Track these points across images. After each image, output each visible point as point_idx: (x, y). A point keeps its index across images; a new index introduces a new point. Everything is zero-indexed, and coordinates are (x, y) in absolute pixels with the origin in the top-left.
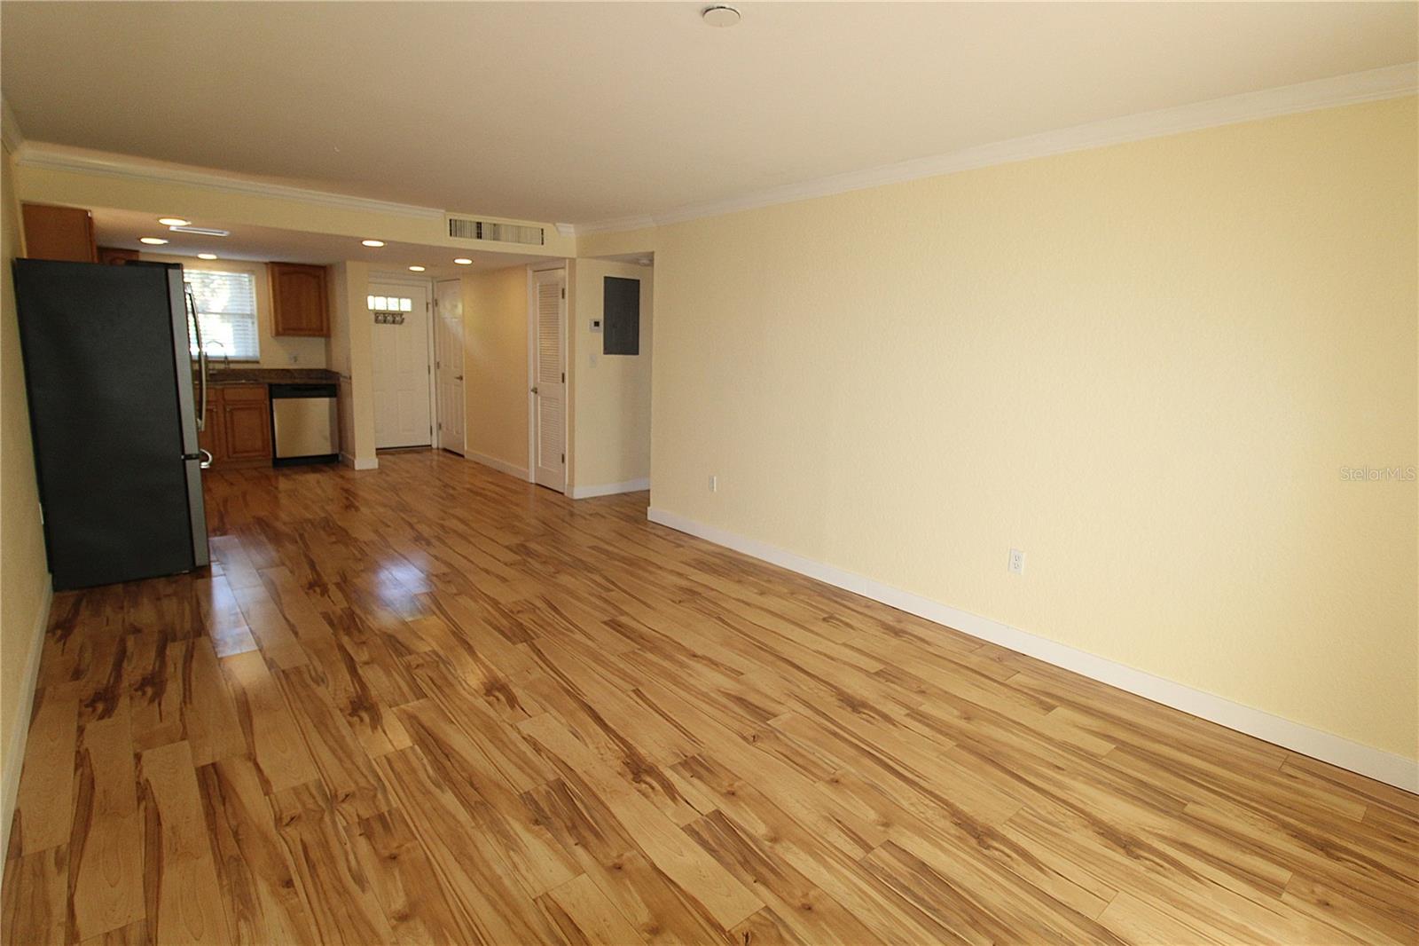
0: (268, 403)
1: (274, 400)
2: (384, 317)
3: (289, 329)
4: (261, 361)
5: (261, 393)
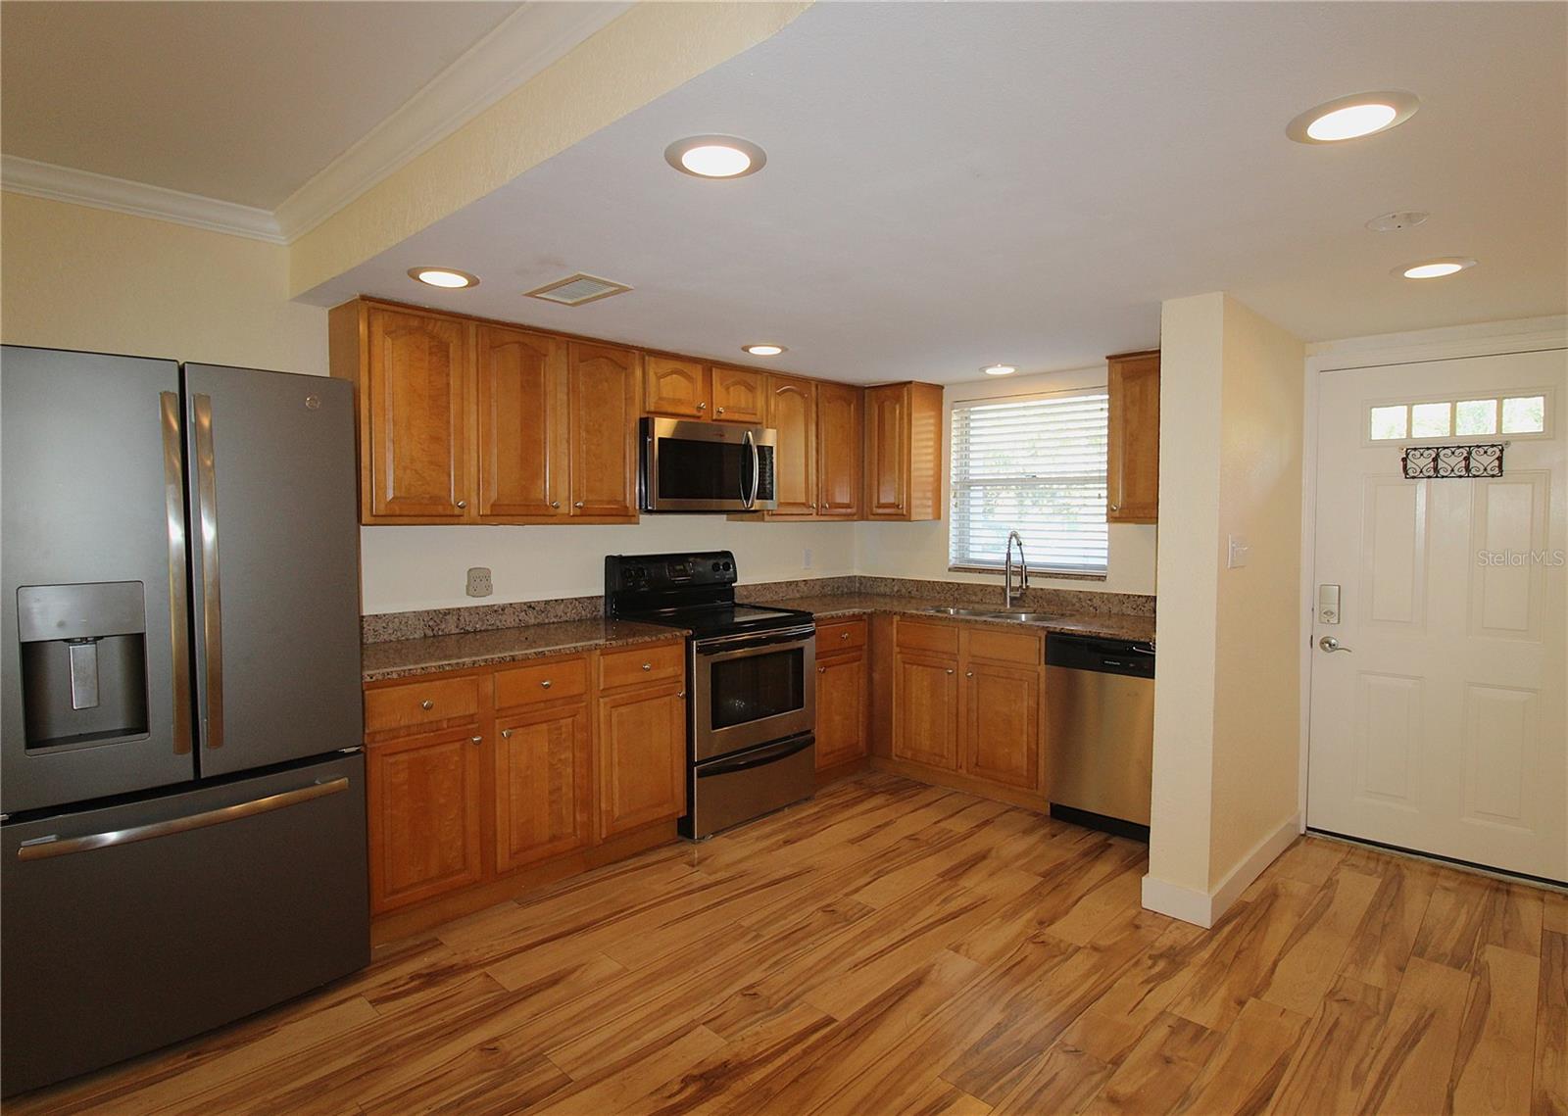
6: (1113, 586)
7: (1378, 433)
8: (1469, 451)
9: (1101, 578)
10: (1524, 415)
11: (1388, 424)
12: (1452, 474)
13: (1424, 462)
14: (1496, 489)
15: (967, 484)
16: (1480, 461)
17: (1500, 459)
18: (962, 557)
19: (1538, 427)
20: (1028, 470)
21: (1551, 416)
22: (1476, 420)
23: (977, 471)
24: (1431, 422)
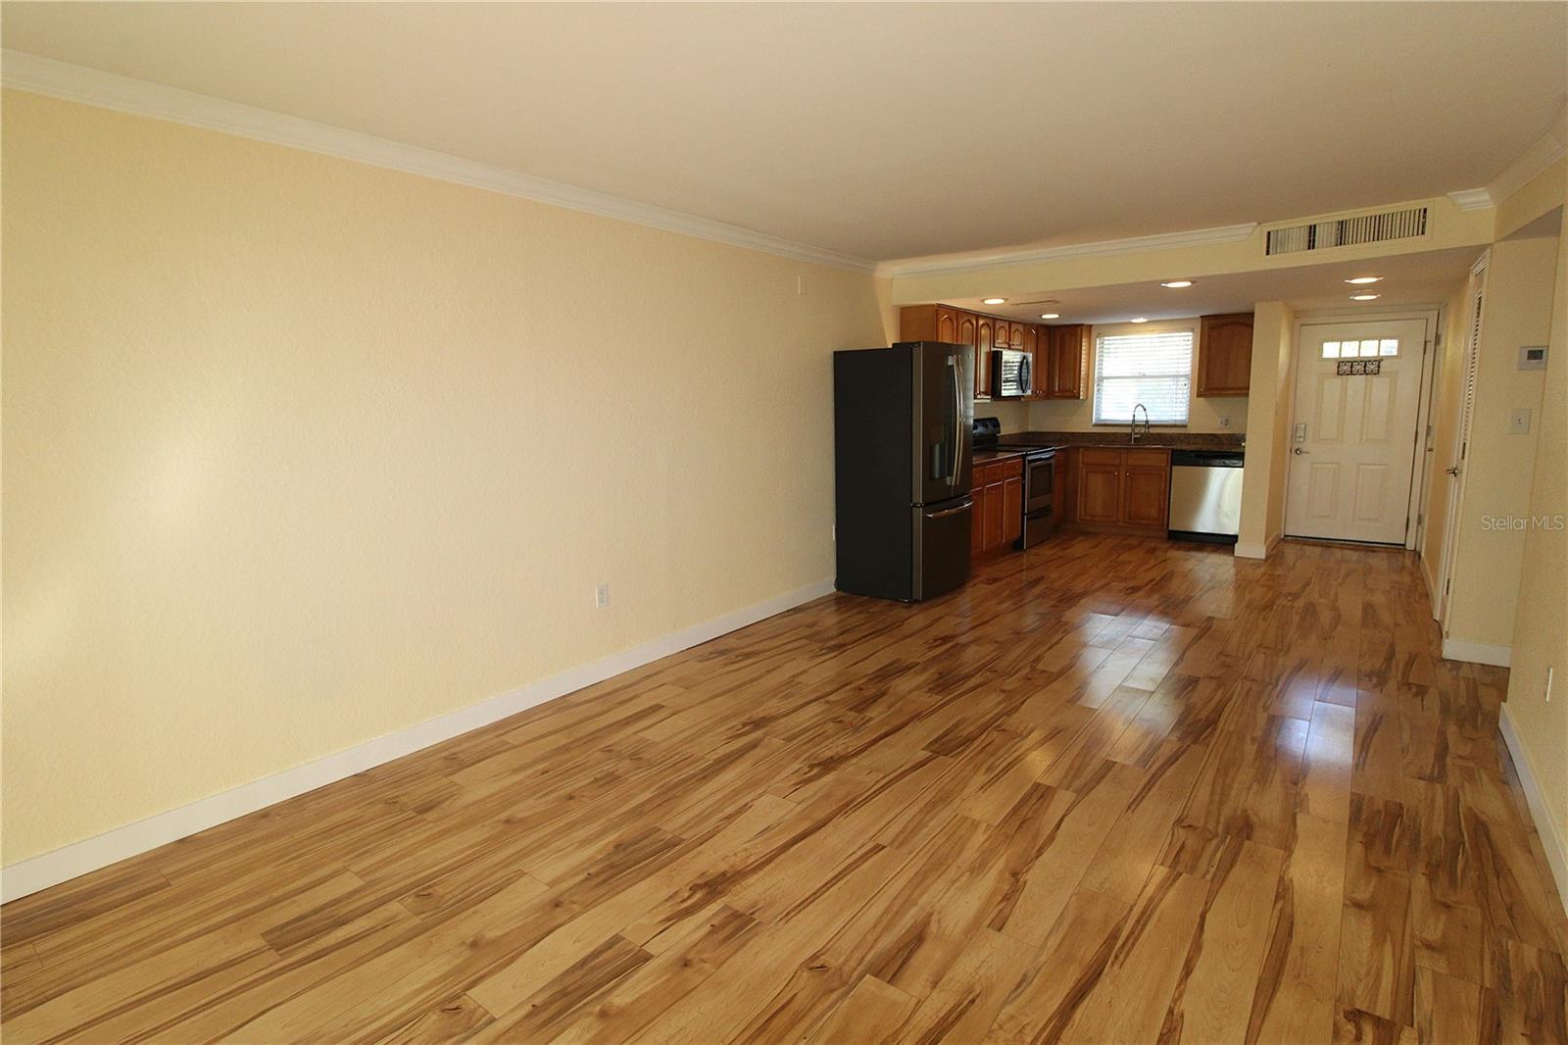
0: (1168, 469)
1: (1174, 467)
2: (1347, 368)
3: (1212, 389)
4: (1189, 426)
5: (1162, 460)
6: (1193, 430)
7: (1326, 355)
8: (1366, 362)
9: (1185, 426)
10: (1389, 347)
11: (1331, 350)
12: (1358, 373)
13: (1346, 368)
14: (1375, 379)
15: (1102, 379)
16: (1371, 367)
17: (1379, 367)
18: (1098, 419)
19: (1395, 353)
20: (1142, 371)
21: (1400, 349)
22: (1369, 349)
23: (1105, 374)
24: (1350, 350)
